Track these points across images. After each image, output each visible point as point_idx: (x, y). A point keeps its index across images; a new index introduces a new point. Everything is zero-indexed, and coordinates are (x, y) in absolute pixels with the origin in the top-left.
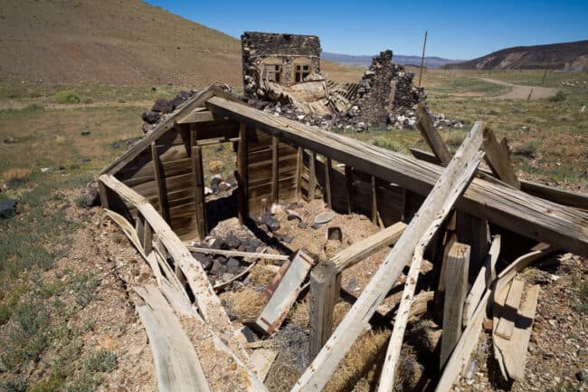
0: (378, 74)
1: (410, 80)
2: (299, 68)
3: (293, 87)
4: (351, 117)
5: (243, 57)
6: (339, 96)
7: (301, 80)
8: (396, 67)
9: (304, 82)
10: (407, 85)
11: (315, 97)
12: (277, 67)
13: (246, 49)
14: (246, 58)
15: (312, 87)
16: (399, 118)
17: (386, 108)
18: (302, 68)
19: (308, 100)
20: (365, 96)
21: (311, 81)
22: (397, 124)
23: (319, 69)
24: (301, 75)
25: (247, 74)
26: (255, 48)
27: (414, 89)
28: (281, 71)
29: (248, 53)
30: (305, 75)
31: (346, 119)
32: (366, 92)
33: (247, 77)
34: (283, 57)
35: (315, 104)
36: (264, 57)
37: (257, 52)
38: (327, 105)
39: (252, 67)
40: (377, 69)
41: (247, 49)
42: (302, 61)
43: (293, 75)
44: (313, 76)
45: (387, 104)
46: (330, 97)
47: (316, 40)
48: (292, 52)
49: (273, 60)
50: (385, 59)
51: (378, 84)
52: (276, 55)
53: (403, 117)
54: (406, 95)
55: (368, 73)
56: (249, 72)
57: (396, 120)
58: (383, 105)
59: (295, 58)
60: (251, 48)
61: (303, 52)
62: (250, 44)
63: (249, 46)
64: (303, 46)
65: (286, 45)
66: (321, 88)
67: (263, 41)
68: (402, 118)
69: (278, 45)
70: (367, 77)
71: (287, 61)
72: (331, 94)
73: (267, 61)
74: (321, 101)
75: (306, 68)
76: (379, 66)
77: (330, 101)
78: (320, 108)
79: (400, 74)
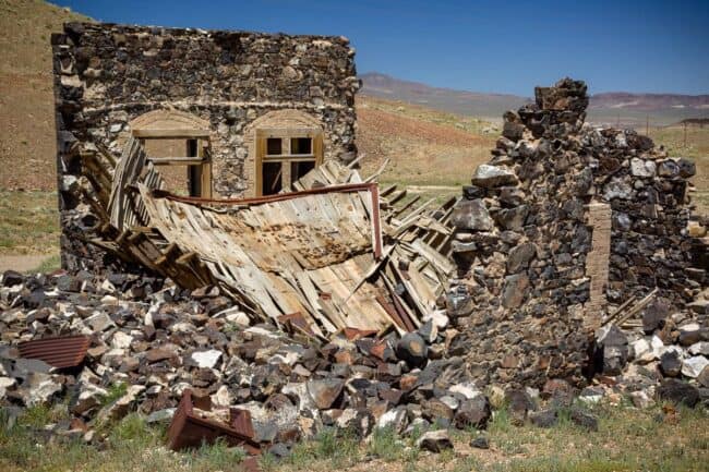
0: (527, 175)
1: (678, 190)
2: (274, 145)
3: (250, 216)
4: (414, 362)
5: (59, 109)
6: (418, 246)
7: (286, 189)
8: (622, 140)
9: (295, 194)
10: (668, 206)
11: (331, 247)
12: (192, 145)
13: (66, 81)
14: (70, 113)
15: (323, 212)
16: (640, 345)
17: (576, 311)
18: (286, 147)
19: (305, 261)
20: (476, 266)
21: (320, 190)
22: (631, 372)
23: (352, 148)
24: (286, 171)
25: (71, 172)
26: (103, 79)
27: (692, 225)
28: (207, 158)
29: (76, 94)
30: (302, 169)
31: (393, 370)
32: (481, 251)
33: (70, 180)
34: (214, 110)
35: (329, 276)
36: (139, 109)
37: (111, 93)
38: (372, 280)
39: (89, 146)
40: (522, 157)
41: (74, 82)
42: (287, 123)
43: (252, 171)
44: (329, 172)
45: (582, 296)
46: (385, 251)
47: (340, 50)
48: (251, 92)
49: (172, 120)
50: (555, 117)
51: (530, 219)
52: (184, 103)
53: (657, 341)
54: (666, 245)
55: (488, 171)
56: (75, 164)
57: (627, 358)
58: (564, 302)
59: (261, 111)
60: (90, 80)
61: (290, 93)
62: (82, 64)
63: (80, 70)
64: (290, 71)
65: (224, 69)
66: (356, 216)
67: (134, 56)
68: (650, 348)
69: (192, 70)
70: (482, 188)
71: (230, 122)
72: (389, 240)
73: (148, 124)
74: (350, 264)
75: (303, 145)
76: (532, 146)
77: (384, 263)
78: (343, 291)
79: (639, 167)
